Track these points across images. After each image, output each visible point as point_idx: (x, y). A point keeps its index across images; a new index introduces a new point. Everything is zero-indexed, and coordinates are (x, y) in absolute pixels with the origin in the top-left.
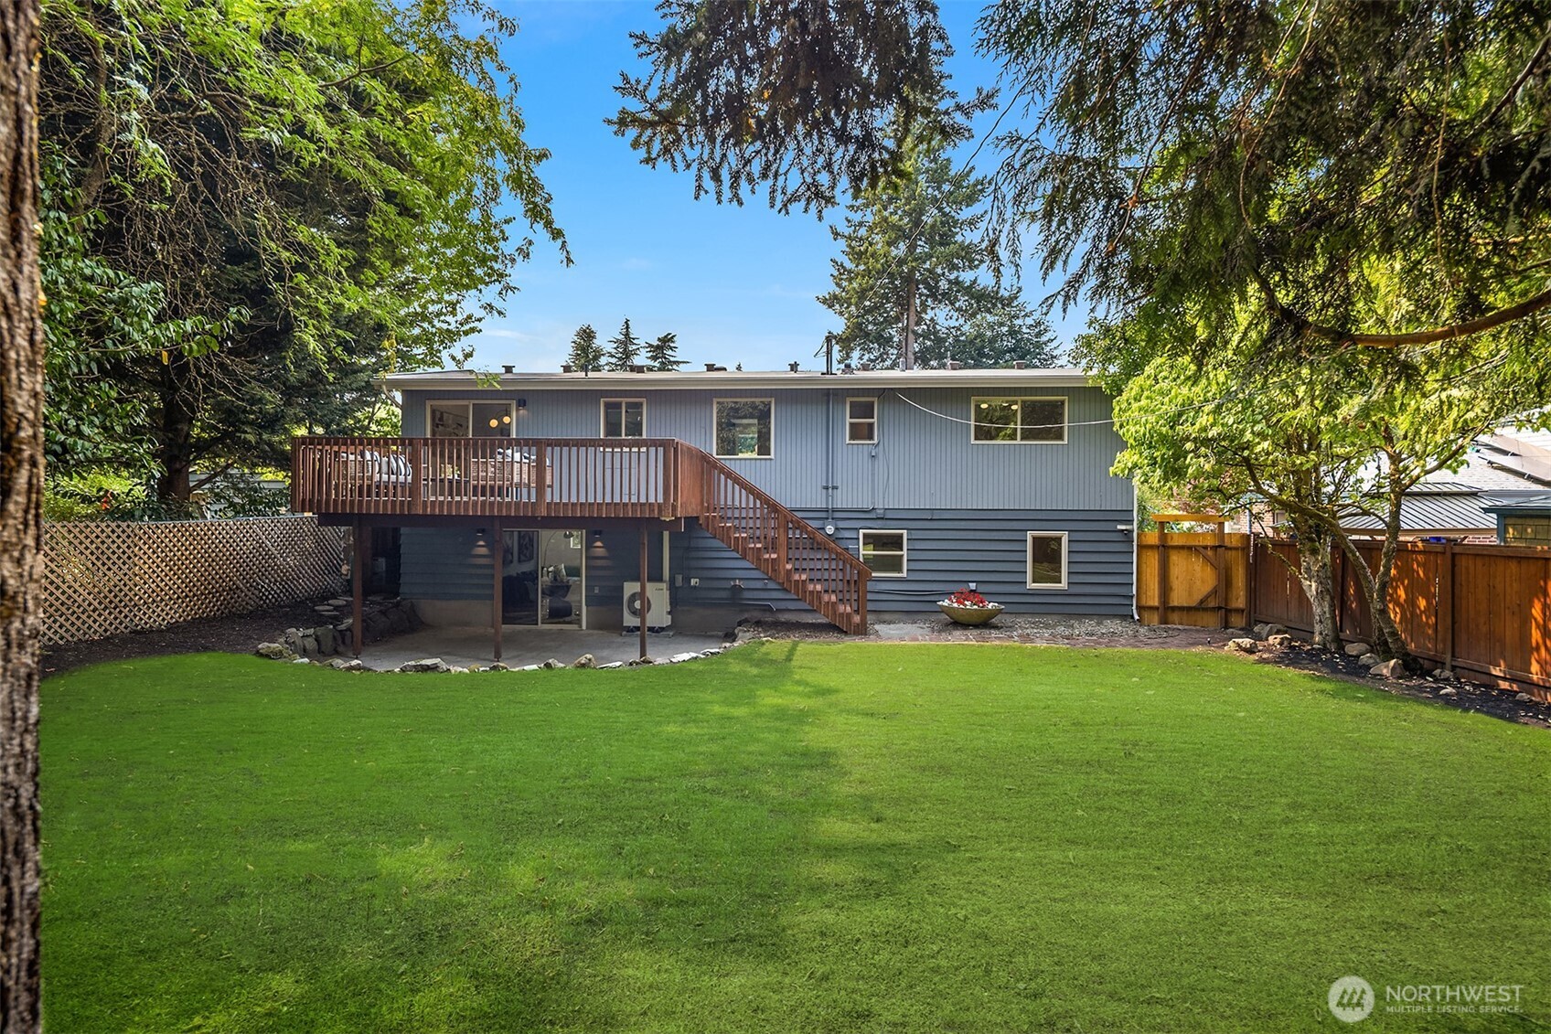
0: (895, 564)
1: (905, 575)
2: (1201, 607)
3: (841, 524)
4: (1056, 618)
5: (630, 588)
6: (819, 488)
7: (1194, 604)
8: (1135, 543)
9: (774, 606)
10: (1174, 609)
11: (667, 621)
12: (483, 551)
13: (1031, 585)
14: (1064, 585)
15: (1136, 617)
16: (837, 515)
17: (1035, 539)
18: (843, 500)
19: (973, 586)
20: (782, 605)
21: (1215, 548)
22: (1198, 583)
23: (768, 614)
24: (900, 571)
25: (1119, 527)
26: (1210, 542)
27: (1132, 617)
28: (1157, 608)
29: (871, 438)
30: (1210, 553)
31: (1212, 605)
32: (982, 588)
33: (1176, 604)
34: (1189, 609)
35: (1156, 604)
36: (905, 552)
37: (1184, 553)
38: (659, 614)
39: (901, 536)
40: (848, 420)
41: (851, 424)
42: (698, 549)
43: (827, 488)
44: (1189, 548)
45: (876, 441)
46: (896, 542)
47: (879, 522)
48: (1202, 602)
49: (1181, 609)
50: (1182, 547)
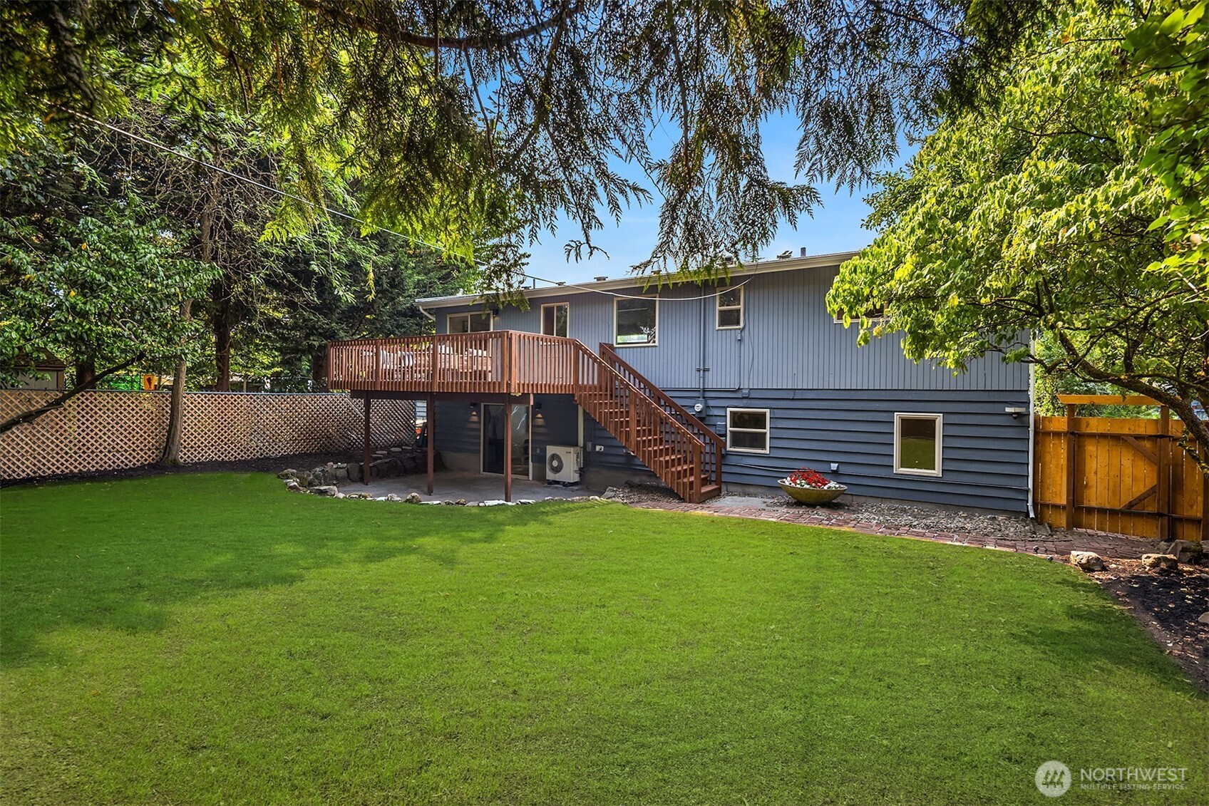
0: (758, 441)
1: (767, 451)
2: (1131, 511)
3: (711, 403)
4: (927, 508)
5: (552, 450)
6: (694, 371)
7: (1119, 507)
8: (1031, 429)
10: (1090, 510)
11: (576, 478)
12: (476, 418)
13: (899, 470)
14: (937, 472)
15: (1032, 515)
16: (708, 394)
17: (903, 420)
18: (713, 382)
19: (835, 467)
21: (1153, 438)
22: (1128, 480)
23: (653, 479)
24: (764, 447)
25: (1008, 410)
26: (1146, 431)
27: (1026, 514)
28: (1064, 507)
29: (738, 323)
31: (1148, 509)
32: (844, 470)
33: (1094, 504)
34: (1113, 512)
35: (1064, 502)
36: (767, 430)
37: (1106, 443)
38: (570, 472)
39: (764, 414)
40: (718, 308)
41: (720, 311)
43: (699, 370)
44: (1117, 438)
45: (742, 325)
46: (758, 420)
47: (745, 401)
48: (1131, 505)
49: (1102, 511)
50: (1103, 436)
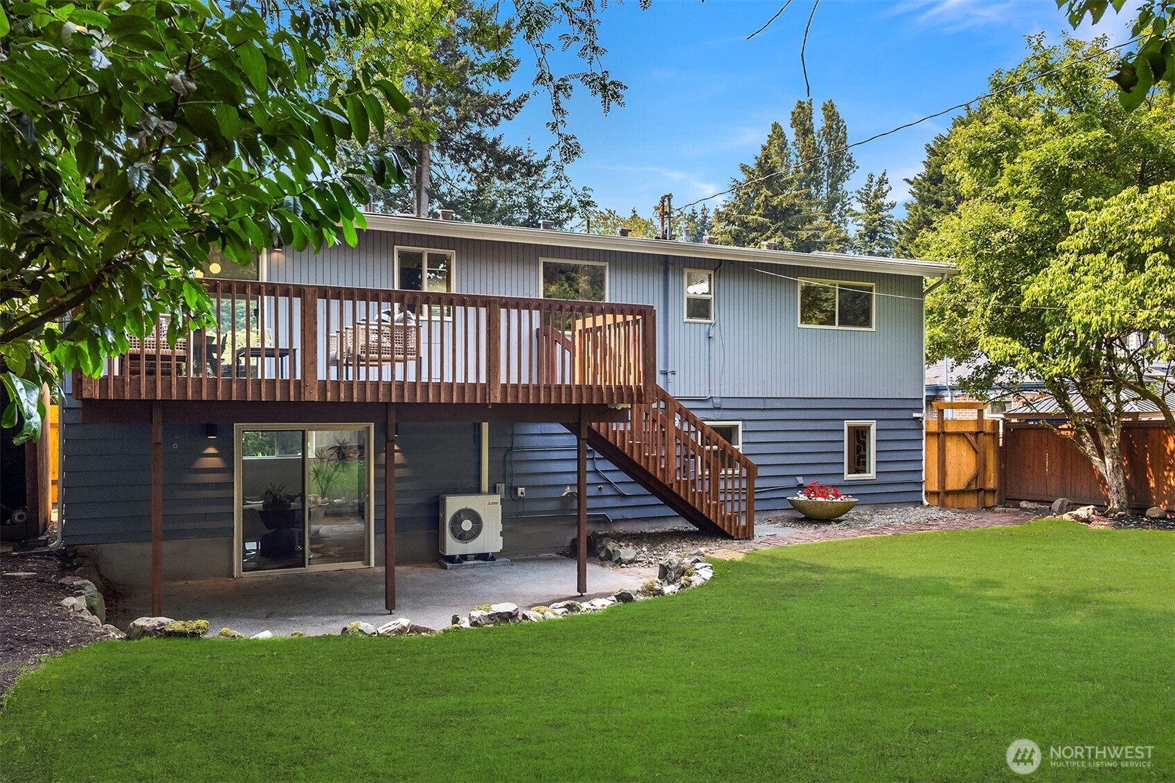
2: (967, 490)
4: (866, 509)
5: (454, 504)
7: (962, 488)
8: (924, 431)
9: (611, 515)
10: (948, 492)
11: (499, 544)
12: (215, 462)
13: (847, 476)
14: (871, 475)
15: (925, 502)
17: (849, 428)
18: (680, 387)
19: (800, 480)
20: (618, 514)
21: (976, 434)
22: (965, 467)
23: (602, 526)
25: (915, 415)
26: (973, 428)
27: (922, 503)
28: (938, 493)
29: (707, 316)
30: (972, 438)
31: (973, 487)
33: (950, 488)
34: (959, 492)
35: (937, 488)
36: (740, 446)
37: (955, 439)
38: (492, 535)
39: (734, 427)
40: (686, 294)
41: (688, 299)
42: (522, 450)
43: (664, 372)
44: (960, 434)
45: (712, 321)
46: (732, 434)
47: (716, 413)
48: (969, 484)
49: (953, 492)
50: (954, 433)
